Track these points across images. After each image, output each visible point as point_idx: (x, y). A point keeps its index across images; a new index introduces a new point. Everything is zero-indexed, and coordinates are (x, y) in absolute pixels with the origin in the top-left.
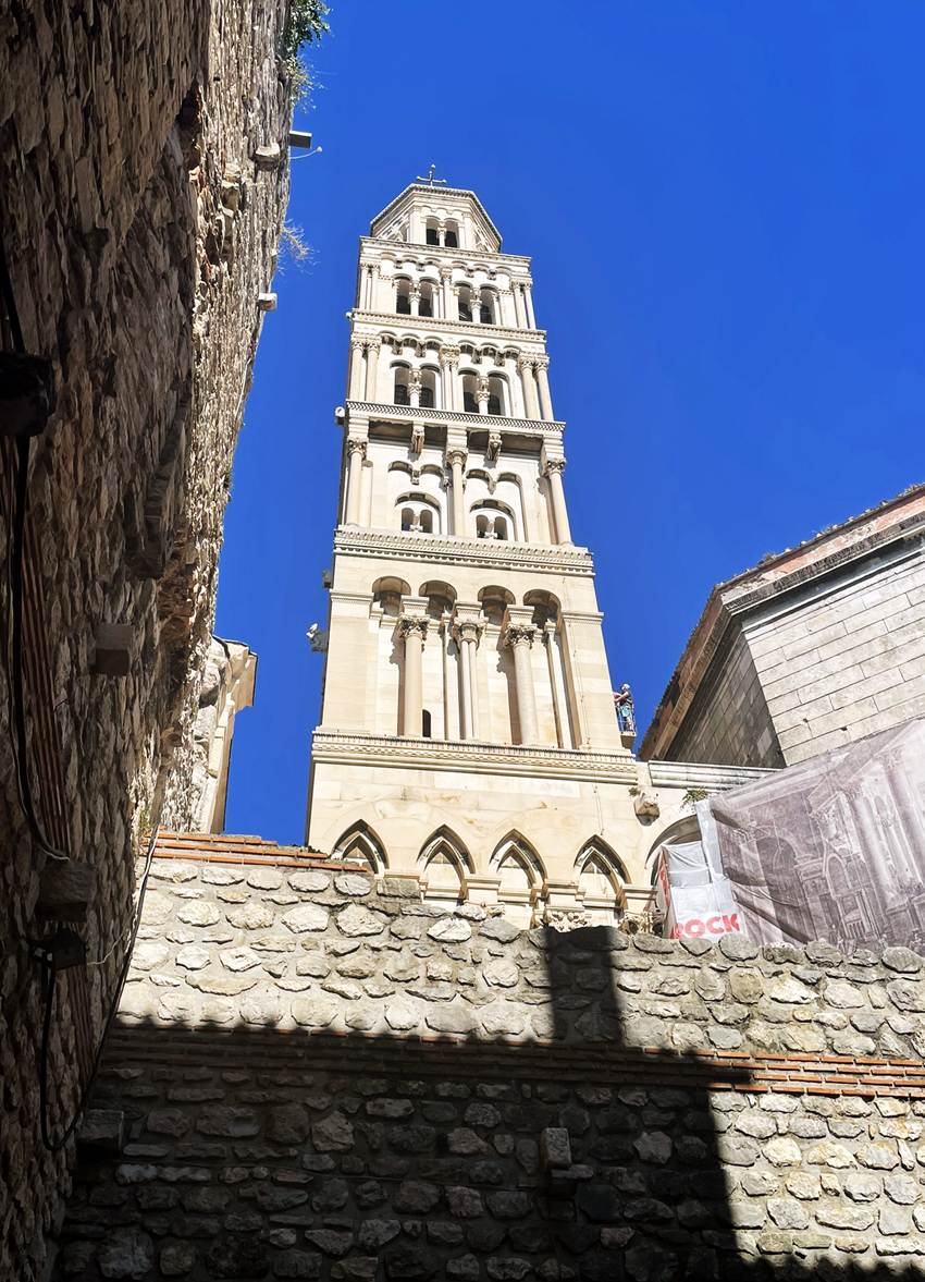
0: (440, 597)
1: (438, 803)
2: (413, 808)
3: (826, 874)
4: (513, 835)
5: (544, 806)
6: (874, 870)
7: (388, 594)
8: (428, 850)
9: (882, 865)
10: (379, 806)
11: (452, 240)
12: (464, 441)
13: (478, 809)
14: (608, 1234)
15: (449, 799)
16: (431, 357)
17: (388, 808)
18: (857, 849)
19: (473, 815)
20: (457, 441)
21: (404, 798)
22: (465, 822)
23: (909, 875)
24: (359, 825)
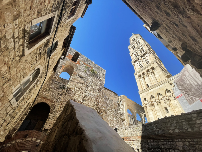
0: (144, 74)
2: (148, 95)
3: (187, 86)
4: (158, 93)
5: (160, 89)
6: (191, 84)
7: (140, 76)
8: (151, 98)
9: (192, 83)
11: (134, 40)
12: (141, 57)
15: (151, 92)
16: (136, 51)
17: (146, 96)
18: (189, 82)
19: (153, 93)
20: (140, 58)
23: (195, 84)
24: (145, 98)
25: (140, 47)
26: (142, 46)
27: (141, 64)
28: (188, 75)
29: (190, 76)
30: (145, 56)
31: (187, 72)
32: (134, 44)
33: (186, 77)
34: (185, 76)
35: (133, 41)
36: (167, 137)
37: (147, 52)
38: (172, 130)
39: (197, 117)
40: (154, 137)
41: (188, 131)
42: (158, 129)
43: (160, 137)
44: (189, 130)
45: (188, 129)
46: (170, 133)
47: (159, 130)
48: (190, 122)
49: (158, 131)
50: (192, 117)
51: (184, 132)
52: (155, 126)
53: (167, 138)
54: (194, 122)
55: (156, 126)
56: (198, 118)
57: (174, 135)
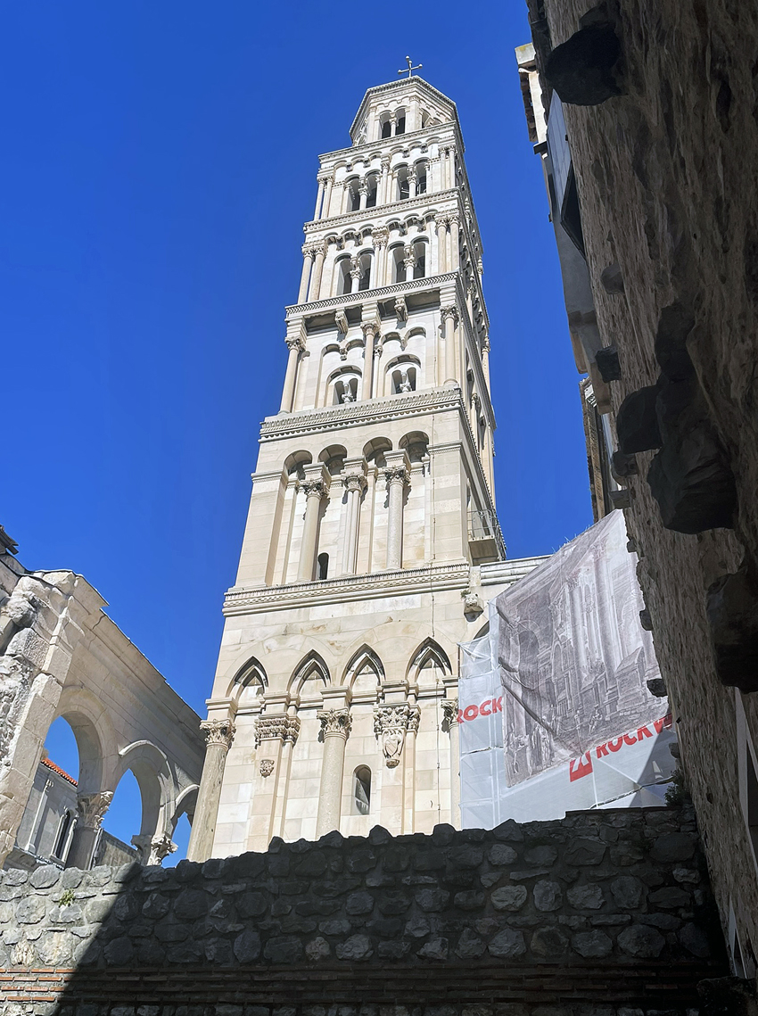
0: (334, 458)
1: (310, 633)
2: (291, 640)
3: (552, 660)
4: (365, 648)
5: (391, 620)
6: (577, 653)
7: (298, 463)
8: (302, 672)
9: (582, 647)
10: (266, 644)
12: (375, 313)
13: (339, 632)
15: (318, 628)
17: (273, 643)
18: (570, 636)
19: (333, 639)
21: (286, 634)
22: (328, 645)
23: (597, 656)
24: (253, 661)
25: (410, 223)
26: (430, 227)
27: (350, 369)
28: (587, 588)
29: (594, 600)
30: (414, 321)
31: (593, 567)
32: (376, 164)
33: (571, 593)
34: (572, 584)
36: (277, 986)
37: (437, 292)
38: (326, 937)
39: (512, 866)
40: (175, 982)
41: (421, 952)
42: (240, 920)
43: (226, 982)
44: (433, 948)
45: (426, 939)
46: (305, 958)
47: (239, 927)
48: (460, 897)
49: (232, 935)
50: (486, 867)
51: (395, 961)
52: (225, 895)
53: (269, 993)
54: (480, 898)
55: (235, 896)
56: (513, 875)
57: (325, 977)
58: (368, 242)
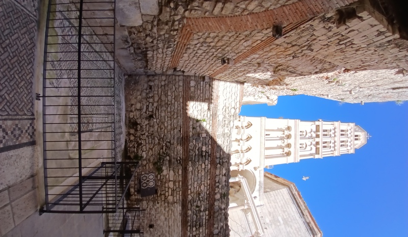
4: (251, 148)
7: (289, 128)
11: (356, 139)
12: (317, 141)
14: (194, 141)
17: (254, 129)
20: (317, 139)
21: (256, 131)
22: (253, 141)
24: (252, 125)
25: (335, 145)
26: (333, 149)
27: (306, 134)
30: (314, 148)
32: (349, 135)
35: (356, 136)
58: (333, 135)
